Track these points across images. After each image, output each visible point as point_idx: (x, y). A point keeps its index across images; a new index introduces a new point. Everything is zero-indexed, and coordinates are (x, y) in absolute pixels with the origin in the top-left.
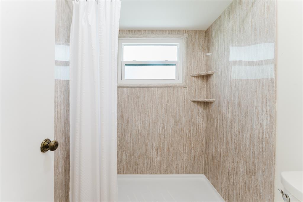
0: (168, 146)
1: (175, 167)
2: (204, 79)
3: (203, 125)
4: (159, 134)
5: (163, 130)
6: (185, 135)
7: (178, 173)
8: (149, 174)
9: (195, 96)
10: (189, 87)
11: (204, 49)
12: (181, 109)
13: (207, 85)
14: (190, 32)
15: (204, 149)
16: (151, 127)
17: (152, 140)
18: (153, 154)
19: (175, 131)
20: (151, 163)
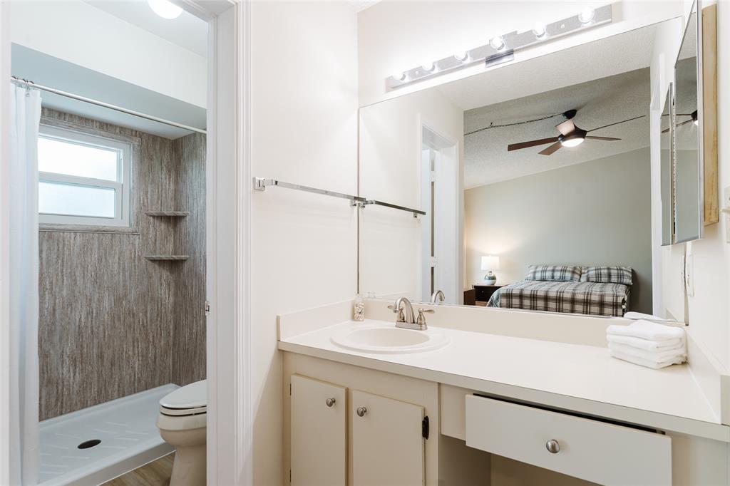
0: (101, 348)
1: (116, 386)
2: (170, 221)
3: (166, 296)
4: (79, 328)
5: (90, 319)
6: (136, 321)
7: (123, 396)
8: (55, 415)
9: (155, 251)
10: (143, 234)
11: (169, 171)
12: (127, 274)
13: (175, 232)
14: (145, 135)
15: (171, 339)
16: (57, 316)
17: (61, 343)
18: (65, 370)
19: (116, 317)
20: (60, 391)
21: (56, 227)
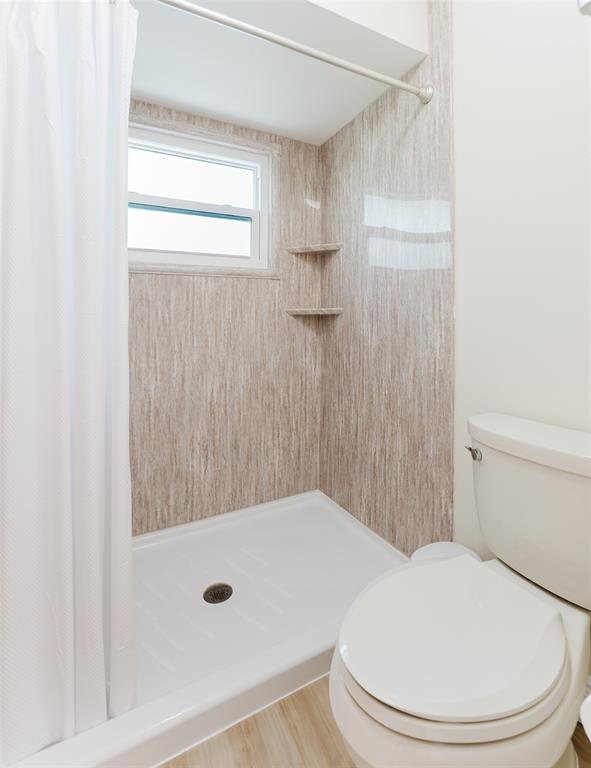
0: (236, 435)
1: (253, 488)
2: (316, 261)
3: (315, 372)
4: (211, 406)
5: (223, 394)
6: (277, 400)
7: (261, 502)
8: (185, 521)
9: (298, 303)
10: (284, 280)
11: (315, 190)
12: (266, 334)
13: (323, 275)
14: (286, 141)
15: (318, 428)
16: (187, 390)
17: (191, 425)
18: (195, 463)
19: (253, 393)
20: (189, 490)
21: (185, 269)
